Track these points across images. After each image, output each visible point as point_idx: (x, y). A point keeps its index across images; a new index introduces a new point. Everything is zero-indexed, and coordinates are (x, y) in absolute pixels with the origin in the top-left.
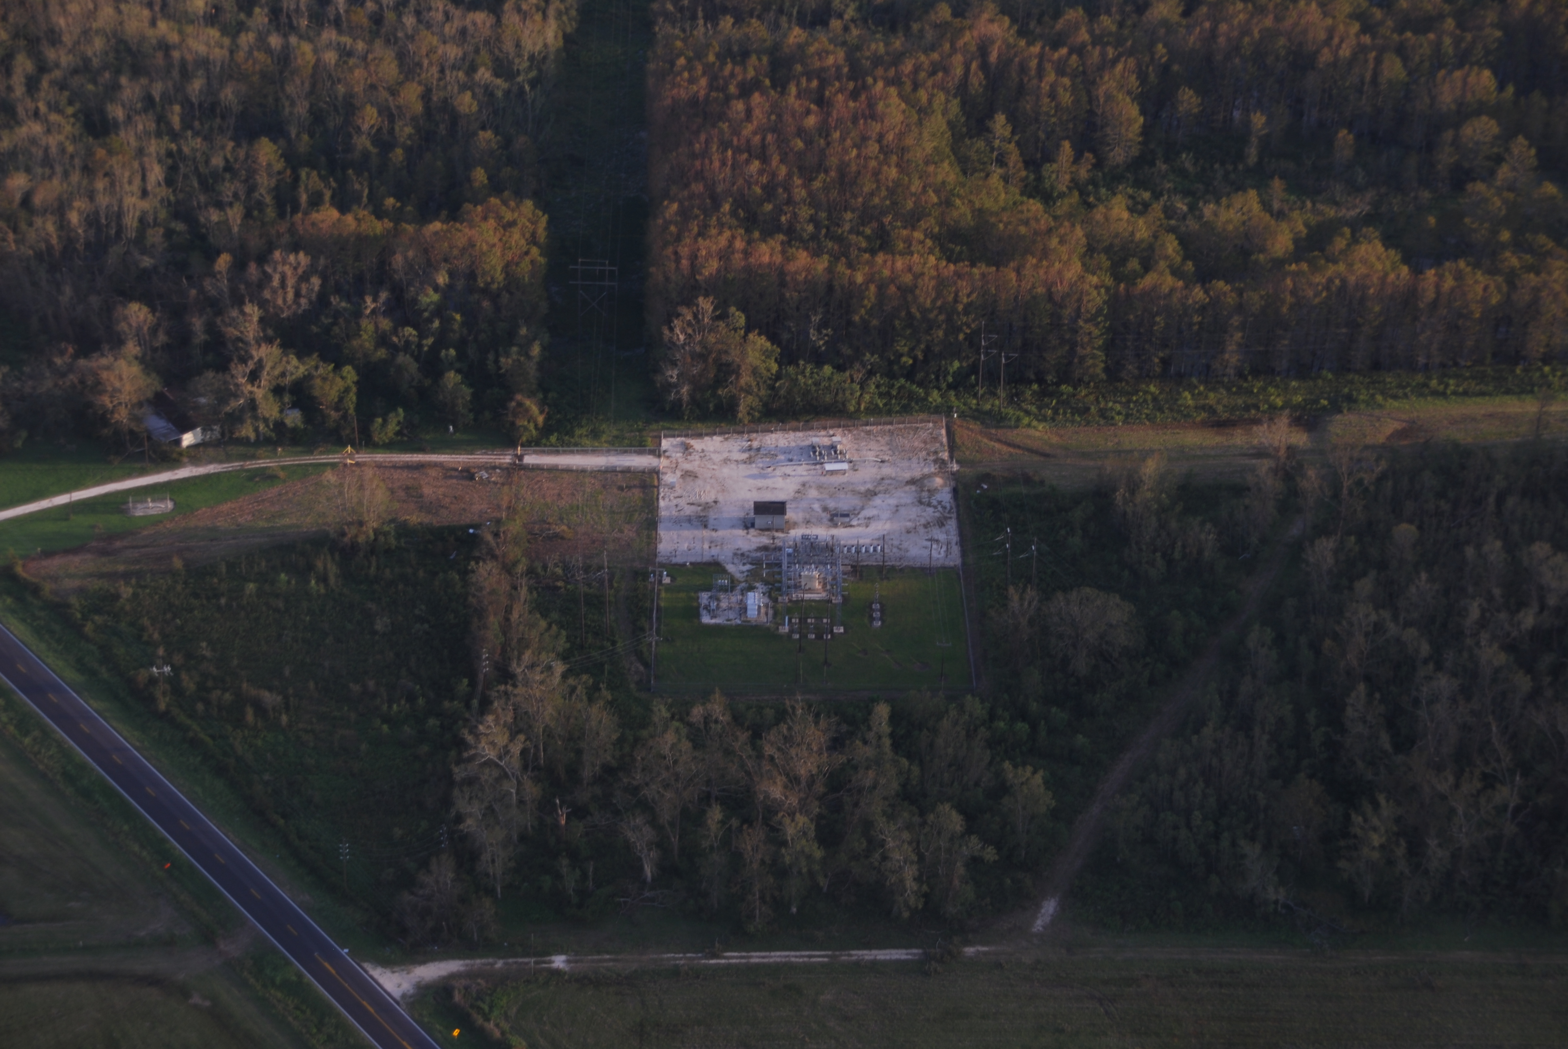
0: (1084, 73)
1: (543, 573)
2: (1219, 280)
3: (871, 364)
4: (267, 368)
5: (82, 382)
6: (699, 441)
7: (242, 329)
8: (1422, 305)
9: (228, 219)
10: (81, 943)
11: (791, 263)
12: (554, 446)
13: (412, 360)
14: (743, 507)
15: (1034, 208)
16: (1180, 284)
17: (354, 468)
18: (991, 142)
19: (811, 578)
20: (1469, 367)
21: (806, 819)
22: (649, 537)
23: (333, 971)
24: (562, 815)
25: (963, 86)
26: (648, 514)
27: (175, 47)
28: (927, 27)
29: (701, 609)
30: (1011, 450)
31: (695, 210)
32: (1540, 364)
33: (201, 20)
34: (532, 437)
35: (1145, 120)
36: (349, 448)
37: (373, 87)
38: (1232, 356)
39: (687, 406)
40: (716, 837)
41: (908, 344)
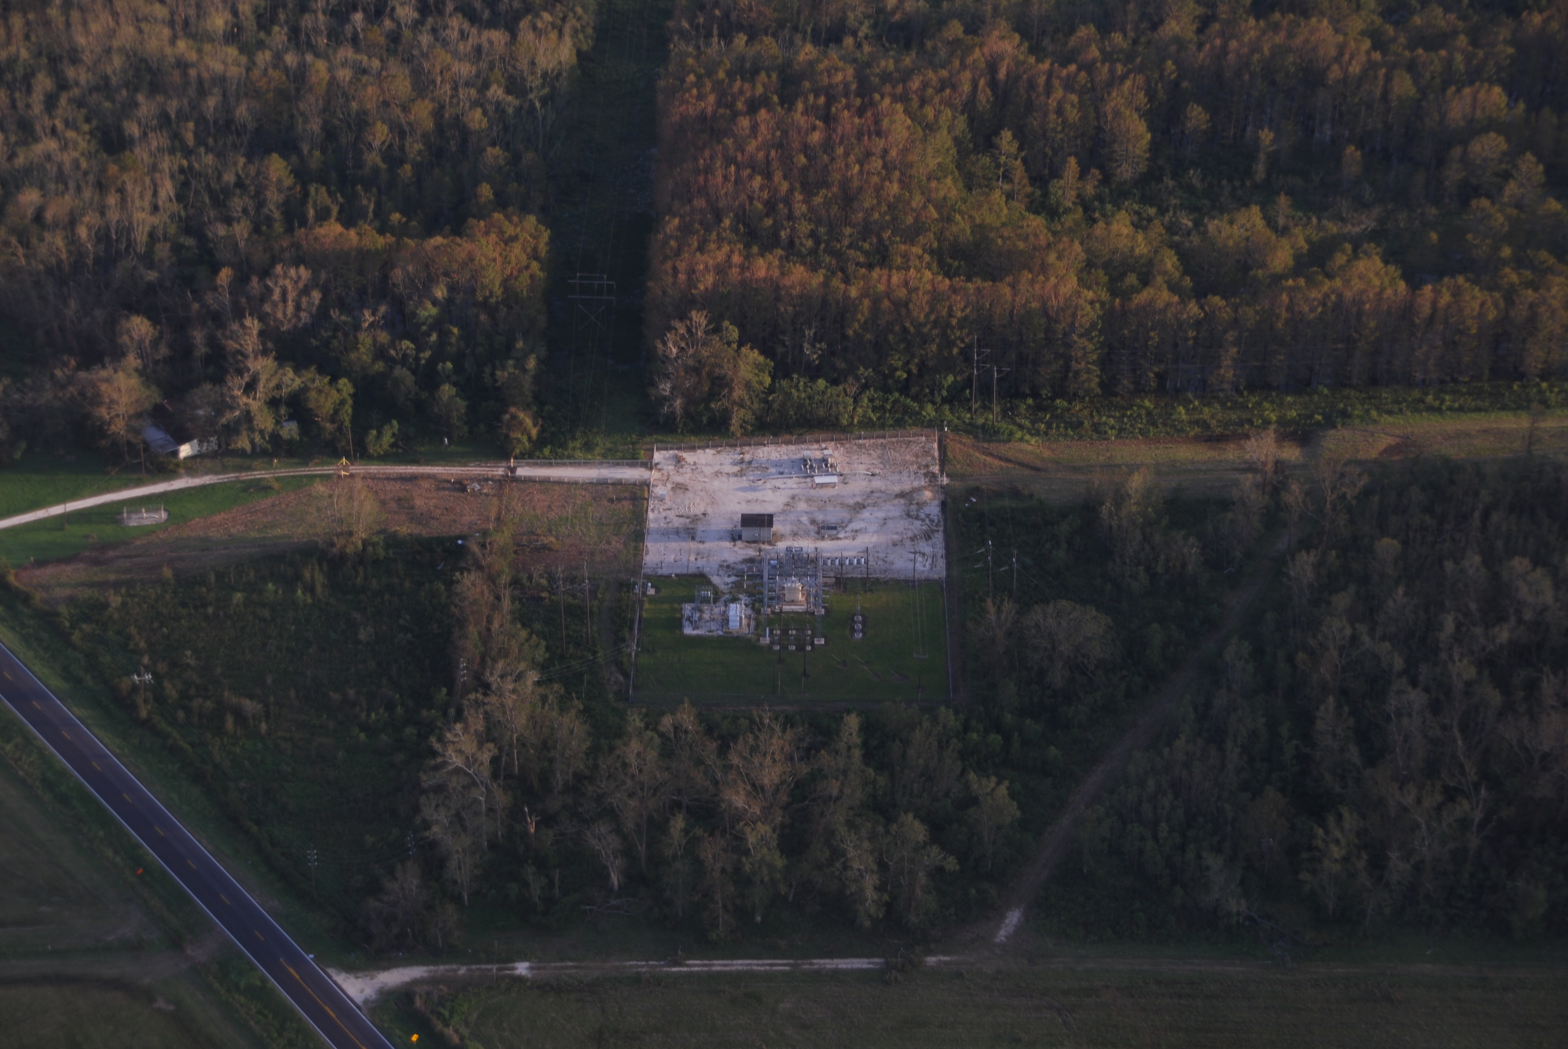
0: (1093, 89)
1: (528, 584)
2: (1214, 295)
4: (263, 381)
5: (82, 394)
6: (692, 453)
7: (242, 342)
8: (1417, 321)
9: (235, 234)
10: (49, 947)
12: (547, 459)
13: (408, 373)
14: (731, 519)
15: (1034, 224)
18: (998, 158)
19: (793, 590)
20: (1466, 383)
22: (636, 548)
23: (297, 976)
24: (531, 823)
25: (971, 102)
26: (636, 526)
27: (193, 65)
28: (940, 45)
29: (684, 621)
30: (1002, 463)
31: (696, 225)
32: (1538, 380)
33: (221, 39)
34: (525, 449)
35: (1153, 138)
36: (344, 460)
37: (385, 104)
38: (1228, 371)
39: (681, 419)
40: (680, 846)
41: (902, 358)
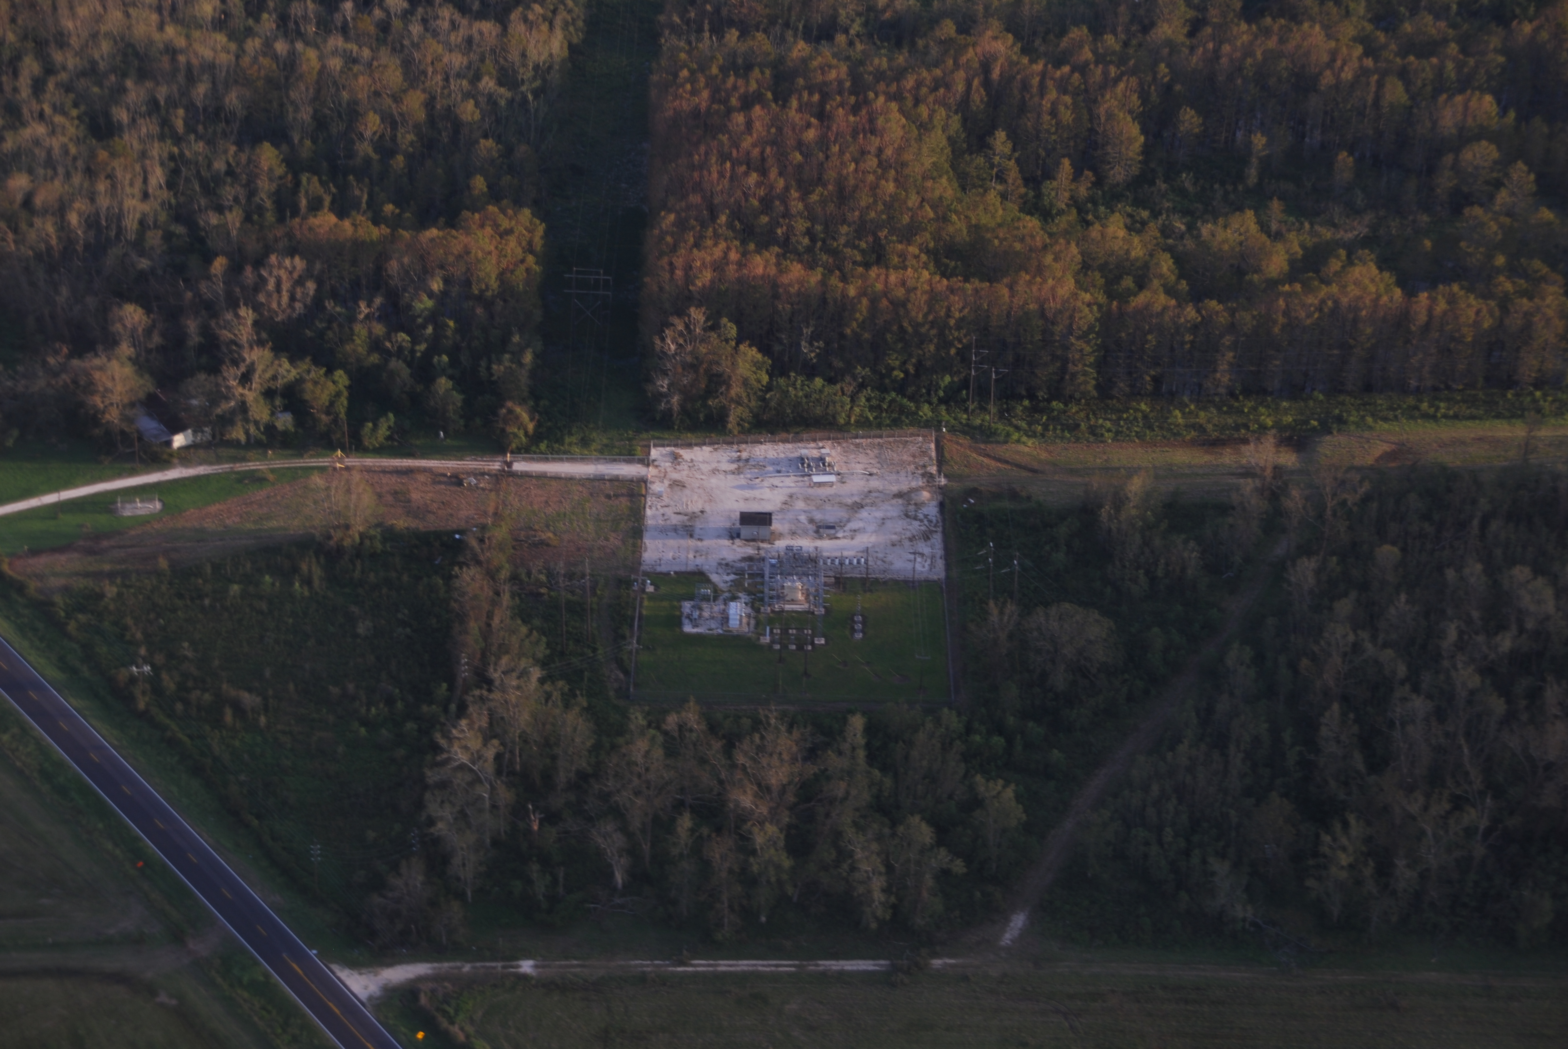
0: (1086, 91)
1: (526, 580)
2: (1211, 299)
3: (862, 377)
4: (259, 372)
5: (75, 382)
6: (689, 450)
7: (236, 332)
8: (1414, 328)
9: (227, 223)
10: (50, 940)
12: (543, 454)
13: (404, 365)
14: (729, 517)
15: (1030, 225)
16: (1173, 302)
17: (342, 472)
18: (991, 159)
19: (794, 589)
20: (1460, 391)
21: (775, 829)
22: (634, 545)
23: (300, 972)
24: (535, 821)
25: (965, 102)
26: (634, 522)
27: (181, 51)
29: (683, 619)
30: (999, 465)
31: (692, 221)
32: (1532, 389)
33: (209, 25)
34: (522, 444)
35: (1146, 139)
36: (339, 452)
38: (1223, 376)
39: (677, 416)
40: (686, 845)
41: (899, 357)
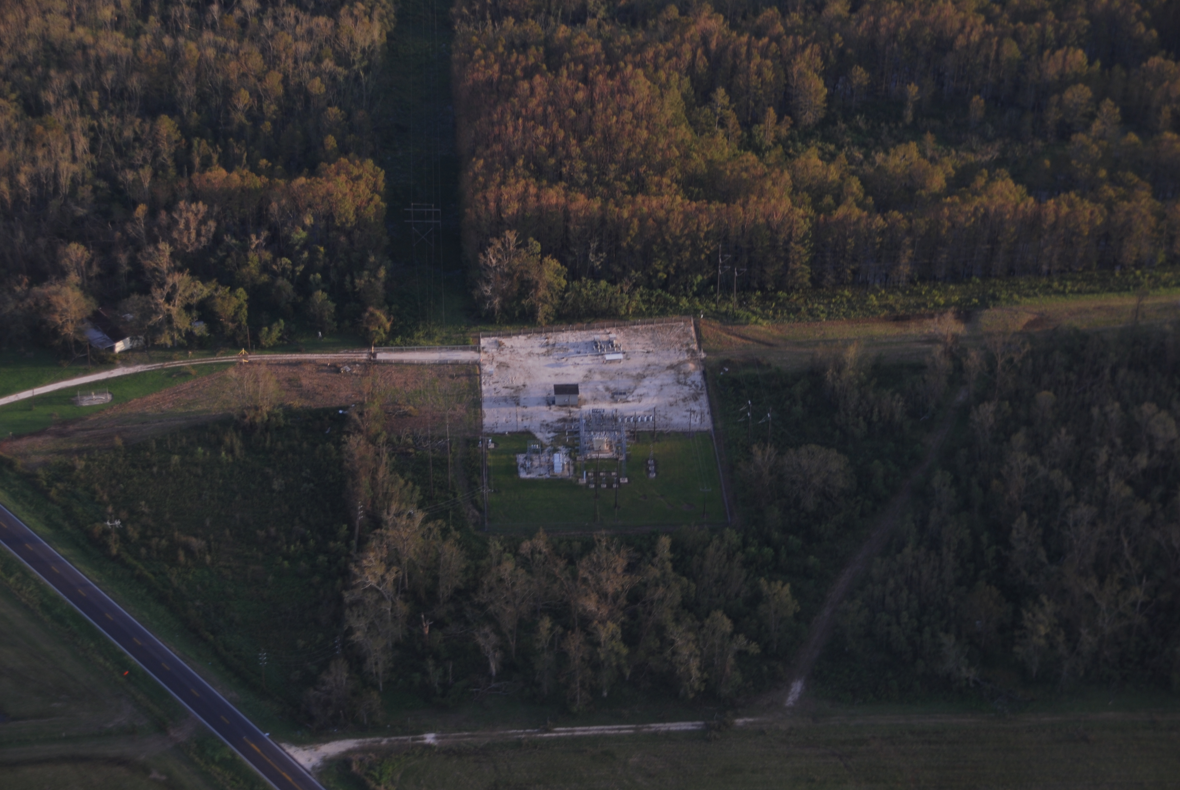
0: (781, 56)
1: (398, 443)
2: (894, 210)
3: (635, 279)
4: (180, 291)
5: (36, 304)
6: (509, 339)
7: (157, 261)
8: (1045, 227)
9: (140, 178)
10: (64, 734)
11: (574, 204)
12: (399, 346)
13: (288, 283)
14: (545, 389)
15: (750, 159)
16: (865, 213)
17: (248, 366)
18: (714, 109)
19: (601, 442)
20: (1080, 272)
21: (615, 626)
22: (476, 413)
23: (258, 750)
24: (426, 627)
25: (691, 67)
26: (473, 395)
27: (90, 47)
28: (661, 23)
29: (519, 467)
30: (744, 341)
31: (497, 164)
32: (1133, 269)
33: (109, 26)
34: (382, 339)
35: (828, 91)
36: (243, 350)
37: (244, 75)
38: (905, 268)
39: (498, 313)
40: (546, 641)
41: (663, 263)
